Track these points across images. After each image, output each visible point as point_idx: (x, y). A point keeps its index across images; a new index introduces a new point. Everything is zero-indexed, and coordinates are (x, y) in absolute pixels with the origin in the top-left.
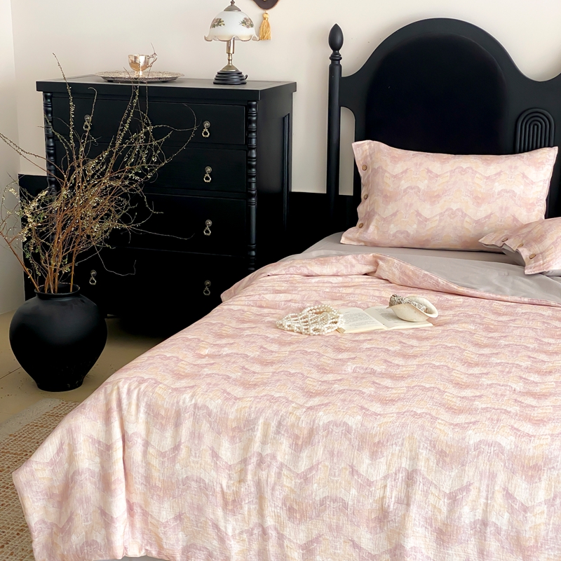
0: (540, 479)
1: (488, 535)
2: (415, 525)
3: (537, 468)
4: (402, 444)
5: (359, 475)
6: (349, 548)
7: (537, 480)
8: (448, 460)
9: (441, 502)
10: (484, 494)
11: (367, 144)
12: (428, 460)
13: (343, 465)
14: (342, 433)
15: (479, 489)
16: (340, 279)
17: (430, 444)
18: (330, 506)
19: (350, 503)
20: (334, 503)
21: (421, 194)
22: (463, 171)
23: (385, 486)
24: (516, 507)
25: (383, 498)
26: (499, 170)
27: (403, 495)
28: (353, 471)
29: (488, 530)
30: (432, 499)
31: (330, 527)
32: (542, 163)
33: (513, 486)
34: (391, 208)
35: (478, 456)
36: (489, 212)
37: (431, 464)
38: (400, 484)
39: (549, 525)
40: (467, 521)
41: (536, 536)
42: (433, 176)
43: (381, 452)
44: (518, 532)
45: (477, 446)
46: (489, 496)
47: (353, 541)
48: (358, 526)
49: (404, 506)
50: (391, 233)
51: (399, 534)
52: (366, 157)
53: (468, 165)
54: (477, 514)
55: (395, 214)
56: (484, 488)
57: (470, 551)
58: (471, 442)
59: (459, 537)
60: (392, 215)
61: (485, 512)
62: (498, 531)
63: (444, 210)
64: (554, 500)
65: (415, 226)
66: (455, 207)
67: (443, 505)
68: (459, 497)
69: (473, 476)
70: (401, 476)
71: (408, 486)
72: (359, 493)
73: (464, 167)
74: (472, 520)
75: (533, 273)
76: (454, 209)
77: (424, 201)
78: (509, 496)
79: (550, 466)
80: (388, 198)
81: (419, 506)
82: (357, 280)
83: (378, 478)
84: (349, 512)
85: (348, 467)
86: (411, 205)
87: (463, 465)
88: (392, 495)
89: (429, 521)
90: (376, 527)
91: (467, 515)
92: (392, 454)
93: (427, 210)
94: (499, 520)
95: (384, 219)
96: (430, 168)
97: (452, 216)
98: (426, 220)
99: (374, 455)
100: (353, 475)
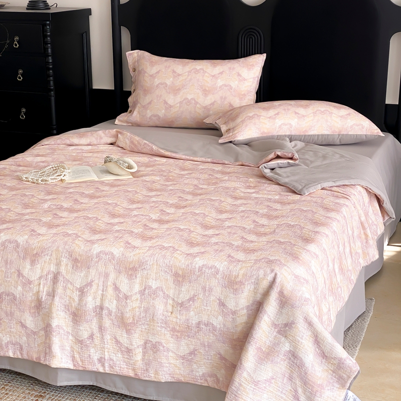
0: (136, 276)
1: (104, 316)
2: (58, 310)
3: (134, 269)
4: (51, 255)
5: (23, 276)
6: (19, 328)
7: (134, 277)
8: (79, 265)
9: (74, 294)
10: (101, 288)
11: (136, 53)
12: (67, 265)
13: (13, 270)
14: (13, 248)
15: (98, 285)
16: (90, 147)
17: (69, 254)
18: (5, 298)
19: (18, 296)
20: (8, 296)
21: (167, 88)
22: (197, 71)
23: (40, 284)
24: (121, 296)
25: (38, 292)
26: (222, 70)
27: (51, 290)
28: (20, 274)
29: (104, 312)
30: (68, 292)
31: (6, 313)
32: (253, 65)
33: (119, 282)
34: (148, 99)
35: (98, 261)
36: (213, 100)
37: (69, 268)
38: (49, 282)
39: (141, 308)
40: (91, 307)
41: (133, 316)
42: (176, 75)
43: (38, 260)
44: (122, 313)
45: (98, 256)
46: (104, 289)
47: (21, 322)
48: (24, 312)
49: (51, 297)
50: (148, 116)
51: (49, 316)
52: (135, 62)
53: (201, 67)
54: (97, 302)
55: (150, 103)
56: (101, 284)
57: (93, 327)
58: (95, 252)
59: (86, 318)
60: (148, 104)
61: (102, 300)
62: (110, 313)
63: (183, 99)
64: (144, 291)
65: (163, 111)
66: (190, 97)
67: (76, 296)
68: (86, 290)
69: (95, 275)
70: (50, 276)
71: (54, 284)
72: (23, 289)
73: (198, 68)
74: (94, 306)
75: (224, 142)
76: (190, 98)
77: (169, 93)
78: (116, 288)
79: (143, 268)
80: (146, 91)
81: (61, 297)
82: (101, 148)
83: (35, 279)
84: (17, 302)
85: (16, 271)
86: (161, 96)
87: (88, 268)
88: (44, 290)
89: (67, 307)
90: (35, 312)
91: (91, 302)
92: (45, 262)
93: (171, 100)
94: (110, 305)
95: (144, 107)
96: (175, 69)
97: (188, 104)
98: (171, 106)
99: (33, 263)
100: (19, 277)
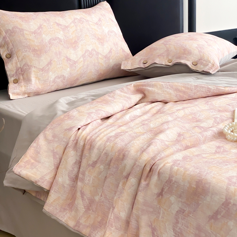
21: (63, 43)
22: (80, 21)
26: (98, 17)
34: (44, 60)
50: (52, 80)
53: (79, 16)
55: (50, 63)
60: (47, 65)
63: (84, 52)
65: (68, 69)
66: (90, 48)
76: (90, 50)
77: (68, 48)
80: (38, 51)
86: (60, 53)
93: (73, 55)
95: (42, 70)
96: (57, 21)
97: (91, 56)
98: (75, 62)
